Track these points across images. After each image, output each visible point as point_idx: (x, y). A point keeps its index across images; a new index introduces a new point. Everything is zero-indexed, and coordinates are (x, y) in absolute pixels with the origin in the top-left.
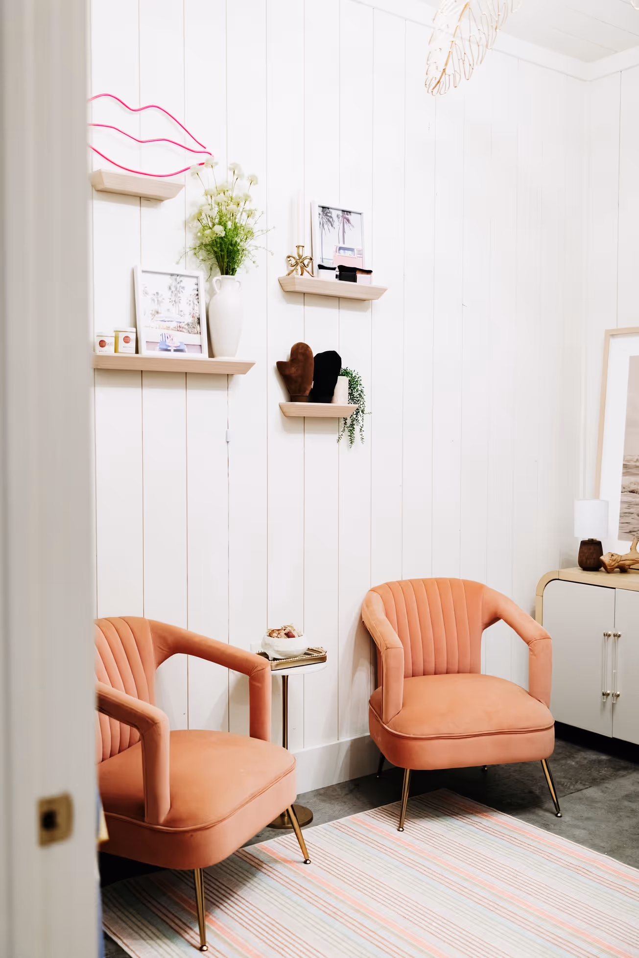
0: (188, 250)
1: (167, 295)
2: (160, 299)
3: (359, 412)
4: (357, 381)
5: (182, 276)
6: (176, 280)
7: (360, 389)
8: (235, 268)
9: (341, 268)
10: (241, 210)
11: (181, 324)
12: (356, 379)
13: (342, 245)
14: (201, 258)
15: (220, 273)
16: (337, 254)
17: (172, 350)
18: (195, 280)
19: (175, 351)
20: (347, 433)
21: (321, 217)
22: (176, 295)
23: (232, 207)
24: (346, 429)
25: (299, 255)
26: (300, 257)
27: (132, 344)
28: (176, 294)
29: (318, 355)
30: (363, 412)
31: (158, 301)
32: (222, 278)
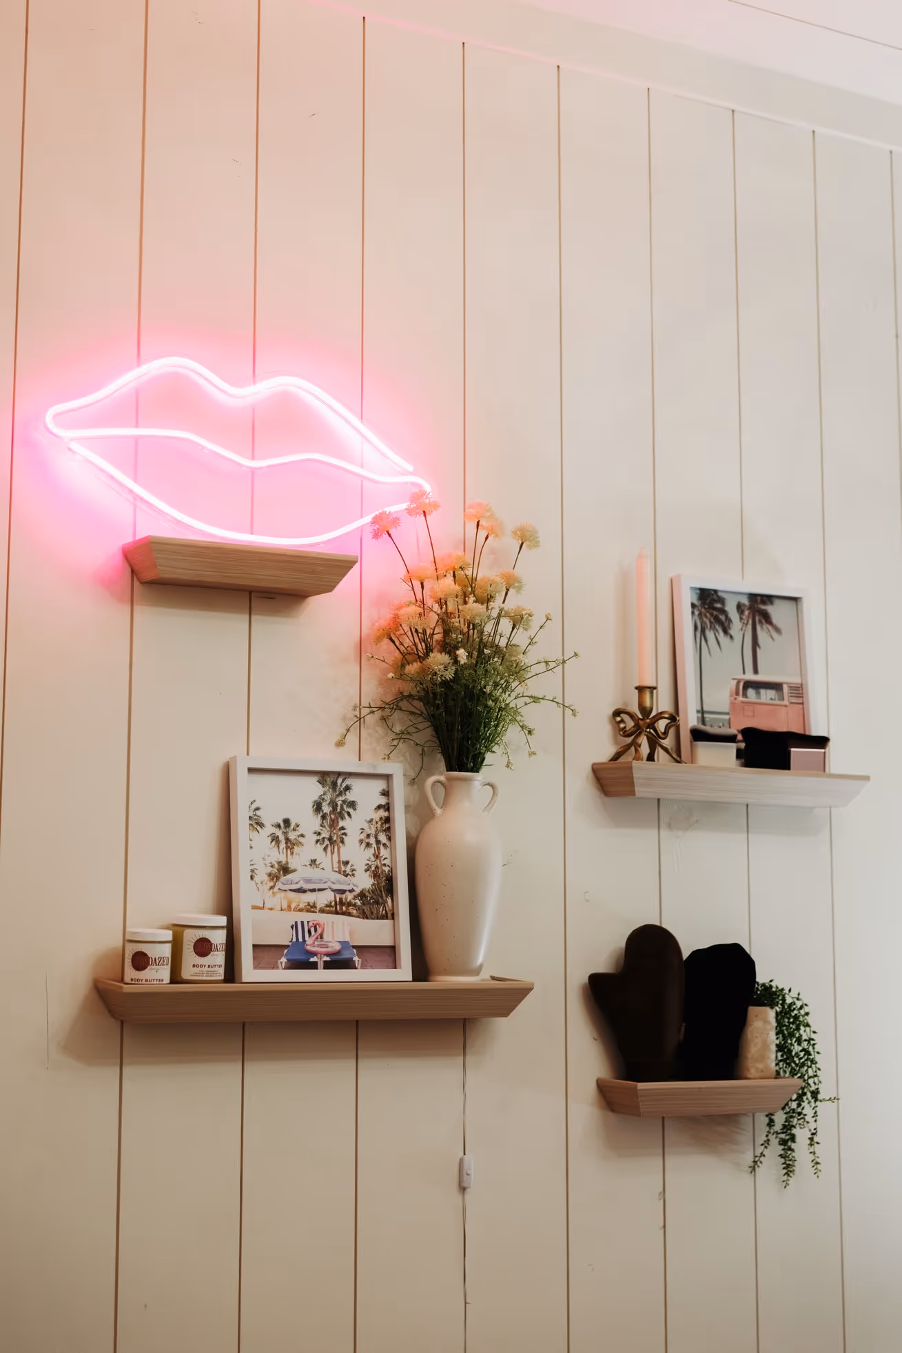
0: (365, 711)
1: (309, 823)
2: (292, 836)
3: (805, 1094)
4: (796, 1017)
5: (350, 775)
6: (334, 785)
7: (805, 1037)
8: (480, 753)
9: (750, 734)
10: (495, 614)
11: (344, 896)
12: (796, 1012)
13: (750, 676)
14: (398, 729)
15: (442, 765)
16: (741, 698)
17: (320, 965)
18: (380, 785)
19: (328, 966)
20: (775, 1148)
21: (697, 613)
22: (333, 824)
23: (473, 607)
24: (772, 1137)
25: (642, 707)
26: (645, 711)
27: (218, 959)
28: (332, 821)
29: (697, 954)
30: (815, 1094)
31: (287, 840)
32: (449, 779)
